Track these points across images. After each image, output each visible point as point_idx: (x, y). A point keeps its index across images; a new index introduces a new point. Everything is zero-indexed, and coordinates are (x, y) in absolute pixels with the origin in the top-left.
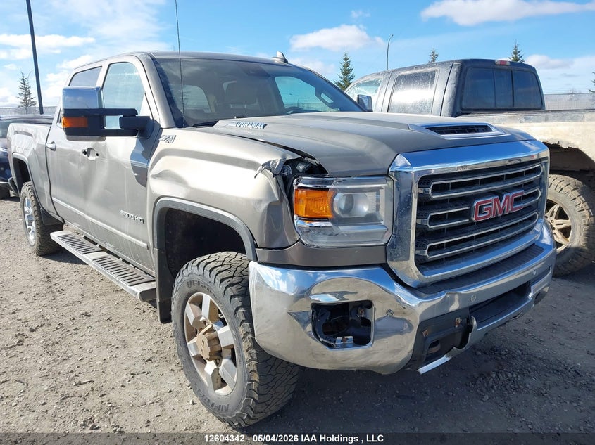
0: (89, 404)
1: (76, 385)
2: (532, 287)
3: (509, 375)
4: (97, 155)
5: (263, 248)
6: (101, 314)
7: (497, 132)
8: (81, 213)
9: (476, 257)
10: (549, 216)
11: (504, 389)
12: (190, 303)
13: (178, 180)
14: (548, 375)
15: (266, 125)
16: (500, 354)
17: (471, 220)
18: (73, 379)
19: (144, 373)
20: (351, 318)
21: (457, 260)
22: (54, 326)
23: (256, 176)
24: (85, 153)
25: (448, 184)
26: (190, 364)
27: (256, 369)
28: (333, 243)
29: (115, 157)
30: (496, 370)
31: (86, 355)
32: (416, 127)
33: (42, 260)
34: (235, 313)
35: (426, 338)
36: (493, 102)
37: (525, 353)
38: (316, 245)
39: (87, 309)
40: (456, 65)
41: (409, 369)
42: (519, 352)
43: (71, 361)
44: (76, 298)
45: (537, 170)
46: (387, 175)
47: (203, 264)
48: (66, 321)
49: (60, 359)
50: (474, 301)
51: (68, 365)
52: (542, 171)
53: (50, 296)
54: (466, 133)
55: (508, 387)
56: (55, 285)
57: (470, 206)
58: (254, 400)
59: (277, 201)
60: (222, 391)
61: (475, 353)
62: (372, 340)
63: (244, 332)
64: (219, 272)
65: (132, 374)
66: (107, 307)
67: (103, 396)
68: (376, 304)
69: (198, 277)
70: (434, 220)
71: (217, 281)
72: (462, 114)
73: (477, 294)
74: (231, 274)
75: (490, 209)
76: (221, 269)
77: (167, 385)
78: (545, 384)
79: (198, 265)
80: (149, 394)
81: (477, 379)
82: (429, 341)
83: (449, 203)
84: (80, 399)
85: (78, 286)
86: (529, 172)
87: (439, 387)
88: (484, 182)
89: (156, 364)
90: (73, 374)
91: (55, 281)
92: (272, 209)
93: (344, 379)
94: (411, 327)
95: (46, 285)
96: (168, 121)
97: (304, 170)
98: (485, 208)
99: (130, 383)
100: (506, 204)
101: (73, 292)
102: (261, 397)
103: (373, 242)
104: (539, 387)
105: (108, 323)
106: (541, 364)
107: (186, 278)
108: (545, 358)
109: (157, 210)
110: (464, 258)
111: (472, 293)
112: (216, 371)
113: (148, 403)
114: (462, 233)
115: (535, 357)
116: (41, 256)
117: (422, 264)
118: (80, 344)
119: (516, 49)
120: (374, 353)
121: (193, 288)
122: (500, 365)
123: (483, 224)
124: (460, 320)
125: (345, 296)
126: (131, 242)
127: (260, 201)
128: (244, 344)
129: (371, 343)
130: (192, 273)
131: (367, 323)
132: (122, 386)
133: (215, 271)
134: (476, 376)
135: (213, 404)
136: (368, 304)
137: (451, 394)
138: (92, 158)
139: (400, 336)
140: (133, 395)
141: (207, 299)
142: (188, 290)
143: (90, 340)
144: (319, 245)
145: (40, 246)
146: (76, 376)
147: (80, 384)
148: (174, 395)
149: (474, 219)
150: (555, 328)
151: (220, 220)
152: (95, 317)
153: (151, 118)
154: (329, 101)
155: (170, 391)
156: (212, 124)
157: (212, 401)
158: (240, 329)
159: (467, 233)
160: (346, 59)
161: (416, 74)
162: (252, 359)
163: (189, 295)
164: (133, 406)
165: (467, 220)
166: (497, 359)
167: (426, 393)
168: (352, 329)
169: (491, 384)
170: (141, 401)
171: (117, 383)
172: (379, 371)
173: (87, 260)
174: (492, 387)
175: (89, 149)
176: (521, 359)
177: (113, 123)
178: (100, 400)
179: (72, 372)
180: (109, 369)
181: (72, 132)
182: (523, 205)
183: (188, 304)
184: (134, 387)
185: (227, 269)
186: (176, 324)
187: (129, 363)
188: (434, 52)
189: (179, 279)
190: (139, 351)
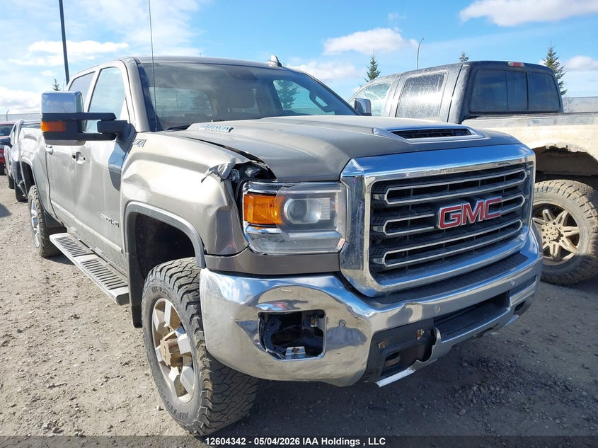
0: (57, 408)
1: (50, 387)
2: (511, 298)
3: (492, 388)
4: (84, 159)
5: (213, 255)
6: (90, 316)
7: (476, 136)
8: (72, 216)
9: (445, 266)
10: (557, 223)
11: (484, 403)
12: (156, 308)
13: (144, 185)
14: (535, 389)
15: (232, 128)
16: (487, 365)
17: (436, 227)
18: (48, 381)
19: (118, 377)
20: (303, 328)
21: (423, 268)
22: (42, 327)
23: (202, 181)
24: (74, 157)
25: (410, 189)
26: (157, 369)
27: (209, 378)
28: (282, 250)
29: (97, 161)
30: (479, 382)
31: (66, 357)
32: (381, 131)
33: (46, 261)
34: (191, 321)
35: (382, 350)
36: (505, 104)
37: (513, 365)
38: (265, 252)
39: (77, 311)
40: (465, 68)
41: (366, 381)
42: (509, 364)
43: (51, 363)
44: (70, 299)
45: (520, 176)
46: (339, 181)
47: (165, 269)
48: (54, 323)
49: (40, 361)
50: (438, 312)
51: (45, 367)
52: (526, 176)
53: (45, 297)
54: (440, 136)
55: (488, 401)
56: (53, 286)
57: (435, 213)
58: (209, 409)
59: (226, 207)
60: (184, 399)
61: (461, 365)
62: (324, 350)
63: (198, 340)
64: (178, 279)
65: (106, 378)
66: (97, 309)
67: (73, 399)
68: (328, 314)
69: (160, 283)
70: (391, 227)
71: (175, 287)
72: (470, 118)
73: (442, 305)
74: (190, 280)
75: (458, 216)
76: (180, 274)
77: (138, 390)
78: (529, 399)
79: (161, 271)
80: (118, 399)
81: (456, 391)
82: (387, 353)
83: (410, 210)
84: (50, 401)
85: (74, 288)
86: (510, 178)
87: (415, 399)
88: (454, 188)
89: (133, 368)
90: (48, 377)
91: (53, 283)
92: (221, 214)
93: (319, 388)
94: (364, 339)
95: (44, 286)
96: (142, 125)
97: (252, 174)
98: (452, 215)
99: (102, 386)
100: (481, 211)
101: (67, 295)
102: (215, 406)
103: (326, 249)
104: (522, 401)
105: (94, 325)
106: (529, 378)
107: (151, 283)
108: (534, 371)
109: (127, 214)
110: (430, 267)
111: (436, 305)
112: (178, 378)
113: (115, 408)
114: (426, 241)
115: (524, 370)
116: (45, 258)
117: (378, 272)
118: (62, 346)
119: (551, 51)
120: (326, 365)
121: (157, 293)
122: (485, 377)
123: (451, 232)
124: (422, 332)
125: (296, 306)
126: (110, 247)
127: (209, 207)
128: (198, 352)
129: (322, 354)
130: (155, 279)
131: (319, 333)
132: (94, 390)
133: (175, 277)
134: (457, 387)
135: (176, 411)
136: (320, 314)
137: (427, 407)
138: (80, 162)
139: (353, 347)
140: (102, 400)
141: (169, 305)
142: (153, 295)
143: (73, 342)
144: (267, 252)
145: (43, 248)
146: (51, 378)
147: (54, 386)
148: (143, 400)
149: (439, 226)
150: (551, 339)
151: (175, 225)
152: (82, 321)
153: (128, 122)
154: (324, 105)
155: (140, 396)
156: (185, 128)
157: (174, 408)
158: (195, 337)
159: (432, 241)
160: (373, 63)
161: (425, 77)
162: (205, 368)
163: (155, 301)
164: (100, 410)
165: (433, 227)
166: (483, 371)
167: (400, 405)
168: (305, 339)
169: (470, 397)
170: (109, 405)
171: (90, 386)
172: (333, 383)
173: (77, 263)
174: (472, 401)
175: (78, 153)
176: (509, 371)
177: (92, 127)
178: (70, 403)
179: (48, 374)
180: (85, 372)
181: (51, 136)
182: (501, 212)
183: (154, 309)
184: (105, 391)
185: (186, 276)
186: (145, 328)
187: (106, 366)
188: (464, 55)
189: (146, 284)
190: (118, 354)
